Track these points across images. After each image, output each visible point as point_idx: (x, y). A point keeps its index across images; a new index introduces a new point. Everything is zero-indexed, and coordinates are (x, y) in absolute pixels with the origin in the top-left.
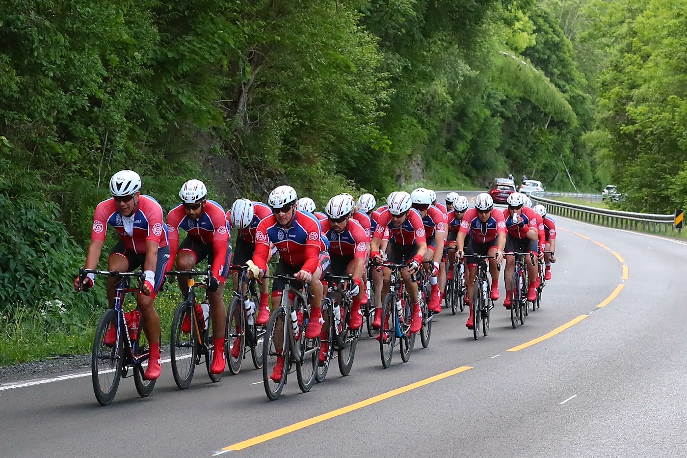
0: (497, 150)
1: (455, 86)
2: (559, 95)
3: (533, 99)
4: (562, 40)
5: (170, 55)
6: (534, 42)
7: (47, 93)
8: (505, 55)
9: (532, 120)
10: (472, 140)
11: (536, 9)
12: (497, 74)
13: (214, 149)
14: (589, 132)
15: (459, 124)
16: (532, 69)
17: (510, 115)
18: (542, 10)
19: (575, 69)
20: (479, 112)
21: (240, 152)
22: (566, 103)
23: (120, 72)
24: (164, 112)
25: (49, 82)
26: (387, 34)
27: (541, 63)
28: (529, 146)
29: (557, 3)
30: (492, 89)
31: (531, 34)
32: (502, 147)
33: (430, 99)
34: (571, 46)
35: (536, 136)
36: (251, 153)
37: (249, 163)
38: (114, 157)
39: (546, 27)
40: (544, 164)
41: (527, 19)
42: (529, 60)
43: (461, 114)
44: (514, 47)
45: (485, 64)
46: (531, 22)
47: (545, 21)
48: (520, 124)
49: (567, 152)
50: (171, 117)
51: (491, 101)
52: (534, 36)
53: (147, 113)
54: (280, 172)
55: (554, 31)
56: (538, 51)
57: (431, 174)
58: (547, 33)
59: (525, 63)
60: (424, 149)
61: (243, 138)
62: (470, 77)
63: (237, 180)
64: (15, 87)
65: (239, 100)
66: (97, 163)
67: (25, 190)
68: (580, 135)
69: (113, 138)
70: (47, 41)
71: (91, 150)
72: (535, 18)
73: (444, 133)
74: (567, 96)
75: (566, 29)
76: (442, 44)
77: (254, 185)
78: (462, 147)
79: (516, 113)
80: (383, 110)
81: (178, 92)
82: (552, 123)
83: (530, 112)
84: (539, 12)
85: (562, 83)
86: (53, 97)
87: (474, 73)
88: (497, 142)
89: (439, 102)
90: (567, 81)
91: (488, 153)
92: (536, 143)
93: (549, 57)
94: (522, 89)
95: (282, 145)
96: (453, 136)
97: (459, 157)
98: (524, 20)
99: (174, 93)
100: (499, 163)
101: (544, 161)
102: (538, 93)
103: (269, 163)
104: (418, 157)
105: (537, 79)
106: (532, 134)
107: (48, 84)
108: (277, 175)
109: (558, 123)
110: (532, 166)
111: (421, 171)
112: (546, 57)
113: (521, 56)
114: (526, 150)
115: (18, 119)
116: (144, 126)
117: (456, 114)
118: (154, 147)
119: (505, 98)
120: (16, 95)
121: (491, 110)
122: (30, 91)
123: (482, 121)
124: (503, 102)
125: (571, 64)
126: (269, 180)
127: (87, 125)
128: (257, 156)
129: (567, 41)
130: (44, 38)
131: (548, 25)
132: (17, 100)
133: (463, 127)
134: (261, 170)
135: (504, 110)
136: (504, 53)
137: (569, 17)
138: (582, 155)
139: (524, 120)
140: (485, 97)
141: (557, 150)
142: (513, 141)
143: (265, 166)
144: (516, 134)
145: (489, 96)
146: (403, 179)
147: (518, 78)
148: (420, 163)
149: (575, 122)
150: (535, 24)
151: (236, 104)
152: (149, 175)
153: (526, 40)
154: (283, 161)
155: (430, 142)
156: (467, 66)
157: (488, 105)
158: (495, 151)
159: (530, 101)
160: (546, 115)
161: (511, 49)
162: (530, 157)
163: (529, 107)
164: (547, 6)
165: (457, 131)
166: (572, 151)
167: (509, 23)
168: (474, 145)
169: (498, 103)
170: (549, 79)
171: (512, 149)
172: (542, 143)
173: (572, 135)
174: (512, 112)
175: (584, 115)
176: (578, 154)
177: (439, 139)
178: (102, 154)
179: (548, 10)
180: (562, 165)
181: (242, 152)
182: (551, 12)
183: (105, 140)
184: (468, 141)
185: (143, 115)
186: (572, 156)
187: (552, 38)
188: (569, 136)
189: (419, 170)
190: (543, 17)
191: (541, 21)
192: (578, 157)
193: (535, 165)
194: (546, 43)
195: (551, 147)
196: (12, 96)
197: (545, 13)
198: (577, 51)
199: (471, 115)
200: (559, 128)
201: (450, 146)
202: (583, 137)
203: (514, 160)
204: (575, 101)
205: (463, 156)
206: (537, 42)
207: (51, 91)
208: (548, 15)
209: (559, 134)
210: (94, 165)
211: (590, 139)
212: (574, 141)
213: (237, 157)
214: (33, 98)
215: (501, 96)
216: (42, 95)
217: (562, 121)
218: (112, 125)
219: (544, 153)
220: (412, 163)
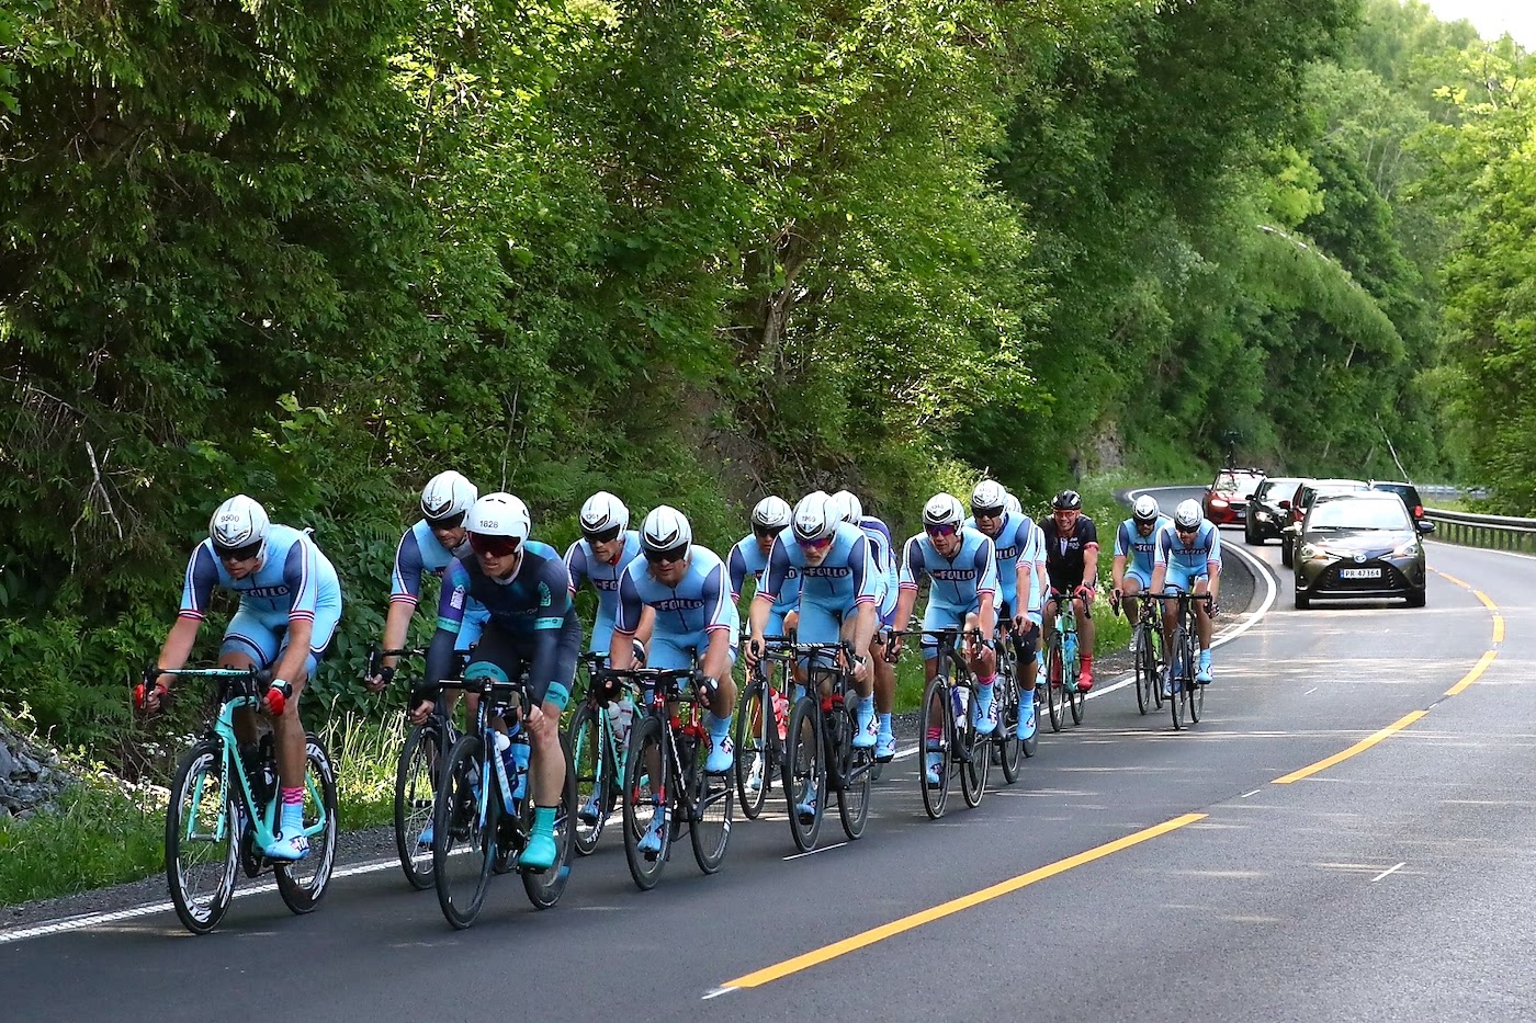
0: (1258, 408)
1: (1175, 291)
2: (1370, 304)
3: (1322, 314)
4: (1372, 202)
5: (630, 243)
6: (1320, 207)
7: (399, 321)
8: (1267, 232)
9: (1321, 351)
10: (1211, 392)
11: (1323, 144)
12: (1253, 267)
13: (721, 420)
14: (1428, 370)
15: (1185, 362)
16: (1318, 256)
17: (1280, 343)
18: (1334, 146)
19: (1398, 255)
20: (1221, 340)
21: (770, 424)
22: (1384, 317)
23: (537, 279)
24: (623, 351)
25: (400, 300)
26: (1041, 197)
27: (1335, 245)
28: (1317, 399)
29: (1362, 132)
30: (1246, 296)
31: (1315, 192)
32: (1267, 402)
33: (1129, 315)
34: (1389, 210)
35: (1329, 379)
36: (791, 424)
37: (787, 443)
38: (531, 439)
39: (1343, 177)
40: (1347, 432)
41: (1306, 163)
42: (1311, 240)
43: (1189, 344)
44: (1284, 216)
45: (1230, 250)
46: (1314, 169)
47: (1340, 167)
48: (1300, 358)
49: (1388, 408)
50: (635, 360)
51: (1244, 317)
52: (1321, 195)
53: (590, 355)
54: (845, 459)
55: (1358, 186)
56: (1328, 223)
57: (1135, 457)
58: (1344, 189)
59: (1304, 245)
60: (1121, 410)
61: (774, 397)
62: (1202, 275)
63: (765, 476)
64: (335, 311)
65: (766, 324)
66: (498, 450)
67: (363, 504)
68: (1411, 376)
69: (526, 402)
70: (396, 225)
71: (485, 427)
72: (1320, 161)
73: (1159, 382)
74: (1385, 303)
75: (1379, 179)
76: (1146, 213)
77: (798, 484)
78: (1191, 405)
79: (1292, 340)
80: (1038, 337)
81: (648, 315)
82: (1359, 356)
83: (1318, 335)
84: (1328, 151)
85: (1374, 280)
86: (410, 328)
87: (1210, 267)
88: (1256, 393)
89: (1147, 324)
90: (1383, 276)
91: (1240, 414)
92: (1330, 393)
93: (1349, 233)
94: (1301, 294)
95: (849, 407)
96: (1175, 385)
97: (1187, 423)
98: (1299, 165)
99: (640, 315)
100: (1261, 434)
101: (1346, 428)
102: (1330, 301)
103: (825, 442)
104: (1111, 426)
105: (1329, 274)
106: (1322, 378)
107: (400, 305)
108: (842, 464)
109: (1369, 356)
110: (1325, 436)
111: (1117, 452)
112: (1344, 232)
113: (1296, 233)
114: (1310, 408)
115: (346, 372)
116: (587, 377)
117: (1179, 343)
118: (606, 418)
119: (1269, 311)
120: (340, 327)
121: (1244, 335)
122: (366, 317)
123: (1229, 355)
124: (1266, 319)
125: (1389, 246)
126: (827, 474)
127: (477, 380)
128: (802, 429)
129: (1383, 202)
130: (390, 219)
131: (1345, 175)
132: (343, 336)
133: (1193, 368)
134: (809, 456)
135: (1269, 333)
136: (1266, 228)
137: (1384, 157)
138: (1415, 413)
139: (1306, 351)
140: (1233, 311)
141: (1369, 406)
142: (1289, 391)
143: (818, 448)
144: (1293, 378)
145: (1240, 309)
146: (1083, 466)
147: (1291, 273)
148: (1114, 437)
149: (1402, 353)
150: (1322, 172)
151: (759, 334)
152: (599, 470)
153: (1306, 202)
154: (852, 436)
155: (1133, 398)
156: (1197, 254)
157: (1238, 325)
158: (1254, 410)
159: (1316, 316)
160: (1347, 341)
161: (1279, 220)
162: (1319, 419)
163: (1315, 326)
164: (1342, 139)
165: (1182, 375)
166: (1398, 405)
167: (1271, 170)
168: (1214, 400)
169: (1257, 321)
170: (1350, 274)
171: (1286, 405)
172: (1340, 393)
173: (1397, 378)
174: (1282, 337)
175: (1416, 339)
176: (1408, 411)
177: (1150, 392)
178: (507, 432)
179: (1345, 146)
180: (1378, 433)
181: (775, 423)
182: (1350, 151)
183: (512, 407)
184: (1203, 392)
185: (582, 359)
186: (1396, 416)
187: (1353, 198)
188: (1390, 379)
189: (1113, 450)
190: (1336, 160)
191: (1333, 166)
192: (1409, 417)
193: (1329, 434)
194: (1343, 207)
195: (1357, 402)
196: (333, 328)
197: (1340, 151)
198: (1401, 221)
199: (1207, 345)
200: (1371, 365)
201: (1169, 403)
202: (1416, 380)
203: (1290, 427)
204: (1399, 313)
205: (1194, 421)
206: (1325, 206)
207: (405, 316)
208: (1346, 154)
209: (1372, 376)
210: (493, 454)
211: (1431, 383)
212: (1400, 389)
213: (765, 433)
214: (373, 331)
215: (1261, 308)
216: (389, 325)
217: (1377, 352)
218: (524, 377)
219: (1346, 412)
220: (1099, 437)
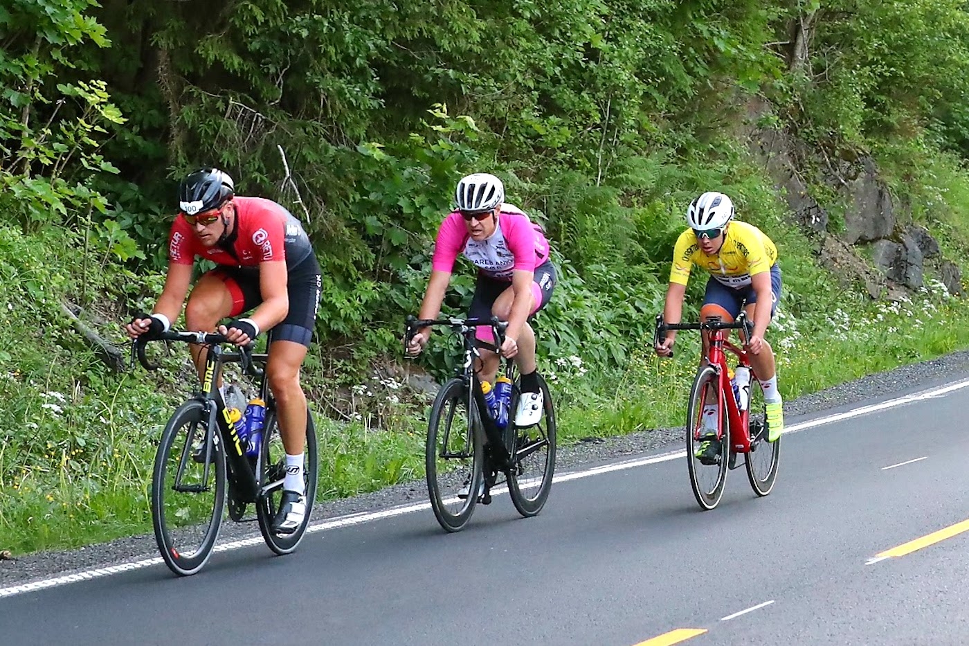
7: (523, 43)
13: (767, 120)
21: (800, 122)
24: (692, 65)
25: (524, 25)
36: (817, 123)
37: (815, 138)
38: (622, 138)
50: (702, 73)
53: (667, 68)
54: (863, 151)
61: (804, 100)
63: (799, 167)
65: (796, 39)
66: (596, 148)
69: (618, 108)
71: (584, 128)
77: (825, 173)
81: (712, 34)
86: (532, 49)
95: (865, 108)
99: (706, 35)
103: (845, 138)
107: (523, 30)
115: (482, 86)
116: (663, 88)
118: (677, 121)
120: (477, 49)
122: (497, 41)
126: (848, 164)
127: (578, 91)
134: (833, 148)
143: (840, 142)
154: (866, 133)
178: (602, 133)
181: (804, 122)
183: (606, 112)
210: (592, 151)
213: (797, 130)
218: (616, 87)
